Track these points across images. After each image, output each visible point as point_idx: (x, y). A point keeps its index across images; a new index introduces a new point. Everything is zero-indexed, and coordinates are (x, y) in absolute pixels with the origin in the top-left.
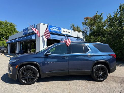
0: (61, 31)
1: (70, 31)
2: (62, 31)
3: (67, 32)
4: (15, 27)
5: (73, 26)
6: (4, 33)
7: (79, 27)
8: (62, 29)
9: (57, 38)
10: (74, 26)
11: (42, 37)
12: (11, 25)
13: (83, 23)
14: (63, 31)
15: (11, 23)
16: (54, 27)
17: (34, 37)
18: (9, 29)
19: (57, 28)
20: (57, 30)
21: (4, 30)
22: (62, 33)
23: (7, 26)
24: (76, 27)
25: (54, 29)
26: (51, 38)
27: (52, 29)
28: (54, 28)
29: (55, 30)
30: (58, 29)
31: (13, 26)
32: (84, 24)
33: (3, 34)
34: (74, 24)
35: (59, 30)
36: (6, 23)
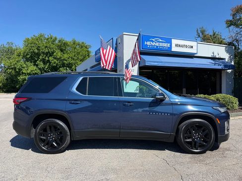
0: (171, 45)
1: (194, 44)
2: (173, 45)
3: (186, 47)
4: (89, 50)
5: (203, 32)
6: (71, 62)
7: (217, 33)
8: (175, 42)
9: (162, 62)
10: (206, 33)
12: (82, 47)
13: (227, 21)
14: (176, 45)
15: (83, 43)
18: (78, 53)
20: (161, 44)
21: (71, 55)
22: (175, 49)
23: (75, 48)
24: (212, 34)
25: (154, 44)
26: (147, 64)
27: (148, 43)
28: (153, 41)
29: (157, 44)
30: (162, 42)
31: (86, 48)
32: (230, 23)
33: (69, 64)
34: (204, 28)
35: (165, 45)
36: (74, 44)
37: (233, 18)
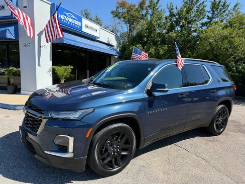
0: (82, 24)
2: (83, 25)
7: (100, 19)
8: (84, 21)
11: (40, 35)
14: (86, 26)
16: (68, 12)
17: (13, 32)
19: (73, 17)
20: (74, 21)
22: (84, 30)
25: (67, 19)
26: (65, 42)
27: (62, 17)
28: (67, 16)
29: (70, 20)
30: (75, 19)
32: (116, 14)
34: (88, 12)
35: (77, 23)
37: (117, 10)
